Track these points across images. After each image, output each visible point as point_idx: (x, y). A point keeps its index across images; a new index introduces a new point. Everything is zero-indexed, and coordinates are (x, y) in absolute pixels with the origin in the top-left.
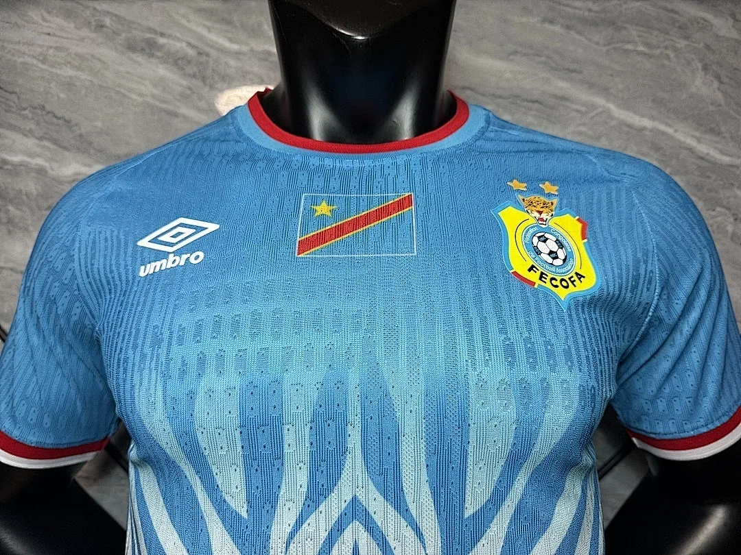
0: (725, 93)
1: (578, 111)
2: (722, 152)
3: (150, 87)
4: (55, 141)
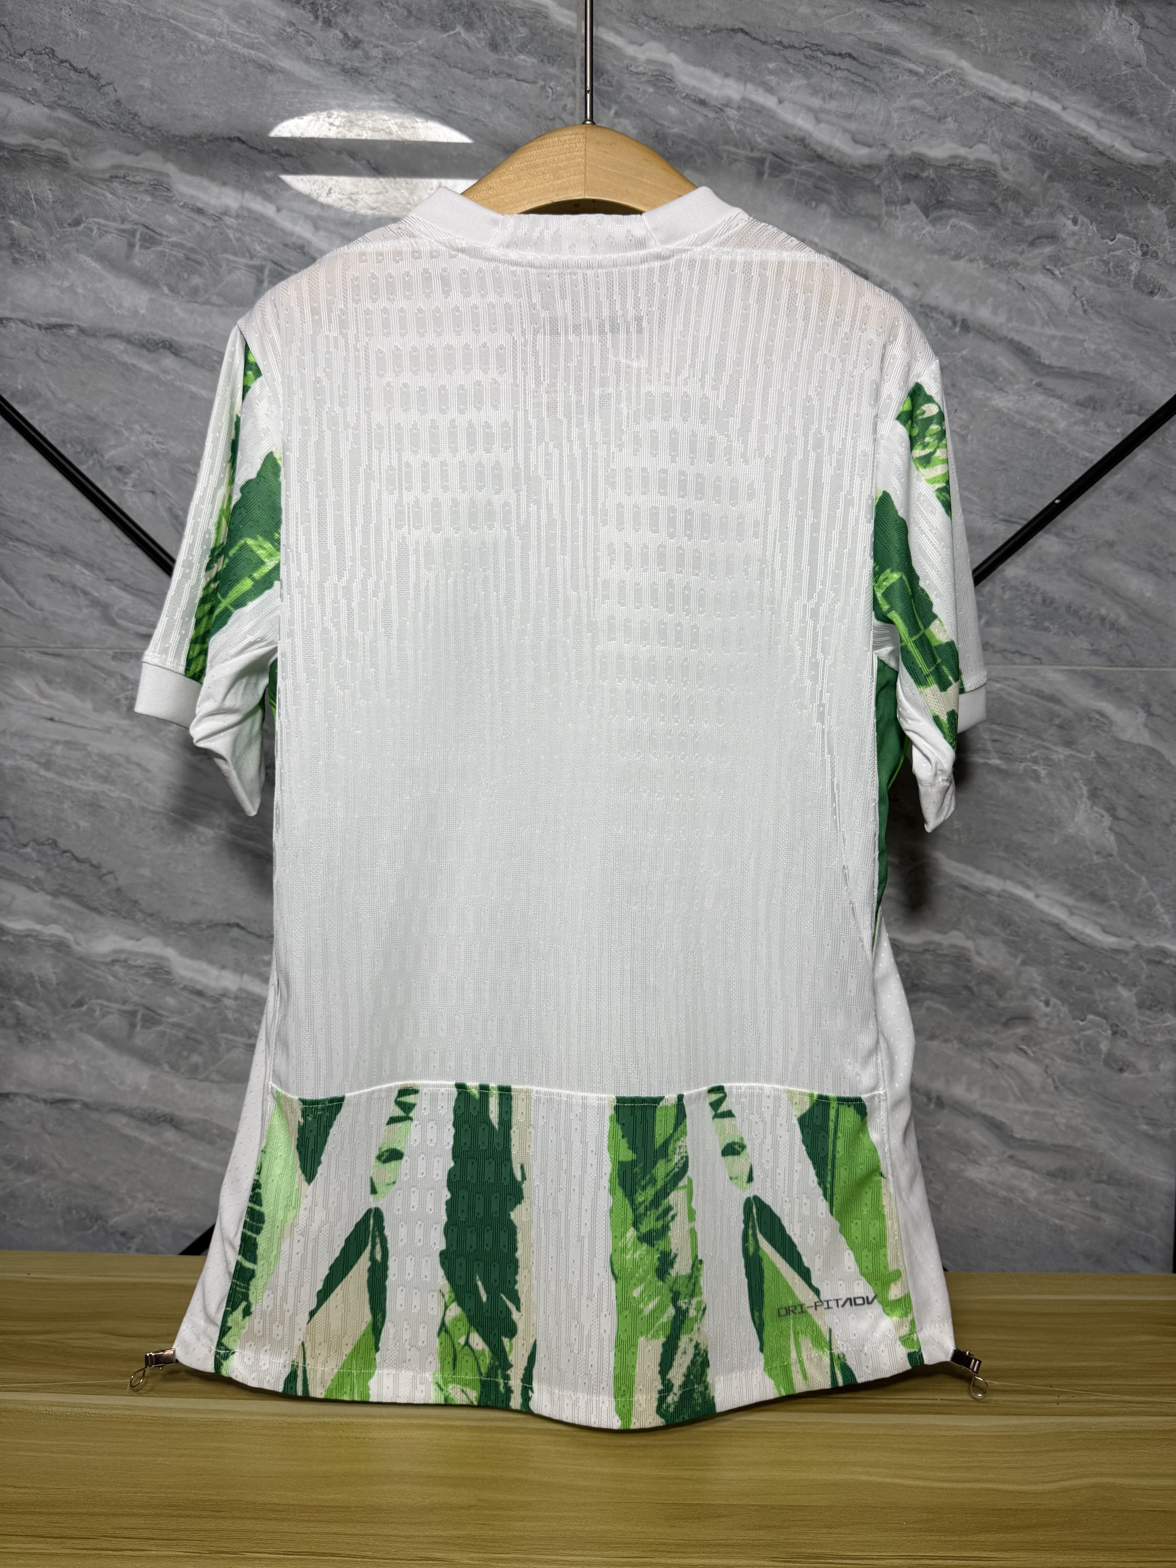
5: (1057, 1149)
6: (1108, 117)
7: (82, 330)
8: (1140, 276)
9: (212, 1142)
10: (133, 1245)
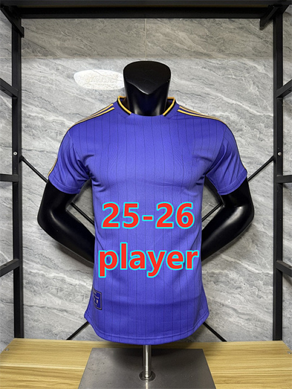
0: (260, 92)
1: (212, 98)
2: (257, 111)
3: (76, 90)
4: (46, 109)
5: (247, 314)
6: (252, 106)
7: (47, 152)
8: (259, 137)
9: (74, 315)
10: (58, 337)
